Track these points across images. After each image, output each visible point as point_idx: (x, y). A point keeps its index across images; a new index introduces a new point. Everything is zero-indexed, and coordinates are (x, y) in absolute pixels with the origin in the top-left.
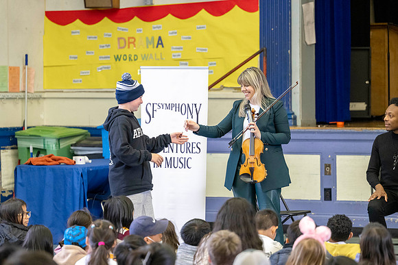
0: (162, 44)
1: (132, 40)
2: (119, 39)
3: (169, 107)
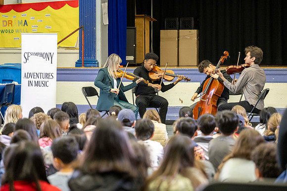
0: (27, 24)
1: (10, 22)
2: (3, 21)
3: (37, 54)
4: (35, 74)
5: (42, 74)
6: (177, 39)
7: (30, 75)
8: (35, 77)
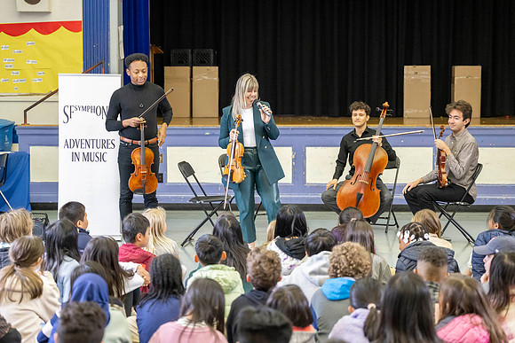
3: (85, 109)
4: (84, 141)
5: (95, 142)
6: (189, 79)
7: (75, 143)
8: (83, 146)
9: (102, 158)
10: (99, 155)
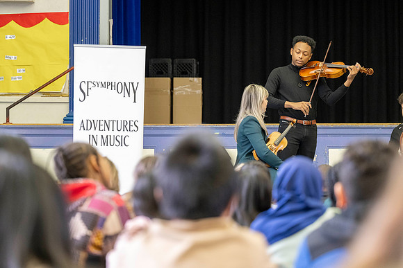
3: (105, 85)
4: (102, 123)
5: (115, 123)
6: (169, 91)
7: (93, 124)
8: (102, 128)
9: (122, 142)
10: (119, 139)
